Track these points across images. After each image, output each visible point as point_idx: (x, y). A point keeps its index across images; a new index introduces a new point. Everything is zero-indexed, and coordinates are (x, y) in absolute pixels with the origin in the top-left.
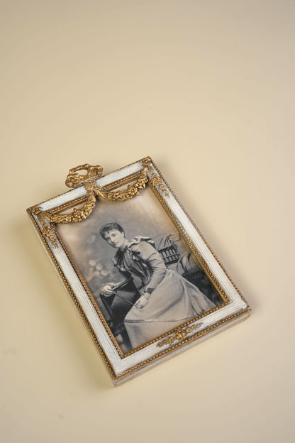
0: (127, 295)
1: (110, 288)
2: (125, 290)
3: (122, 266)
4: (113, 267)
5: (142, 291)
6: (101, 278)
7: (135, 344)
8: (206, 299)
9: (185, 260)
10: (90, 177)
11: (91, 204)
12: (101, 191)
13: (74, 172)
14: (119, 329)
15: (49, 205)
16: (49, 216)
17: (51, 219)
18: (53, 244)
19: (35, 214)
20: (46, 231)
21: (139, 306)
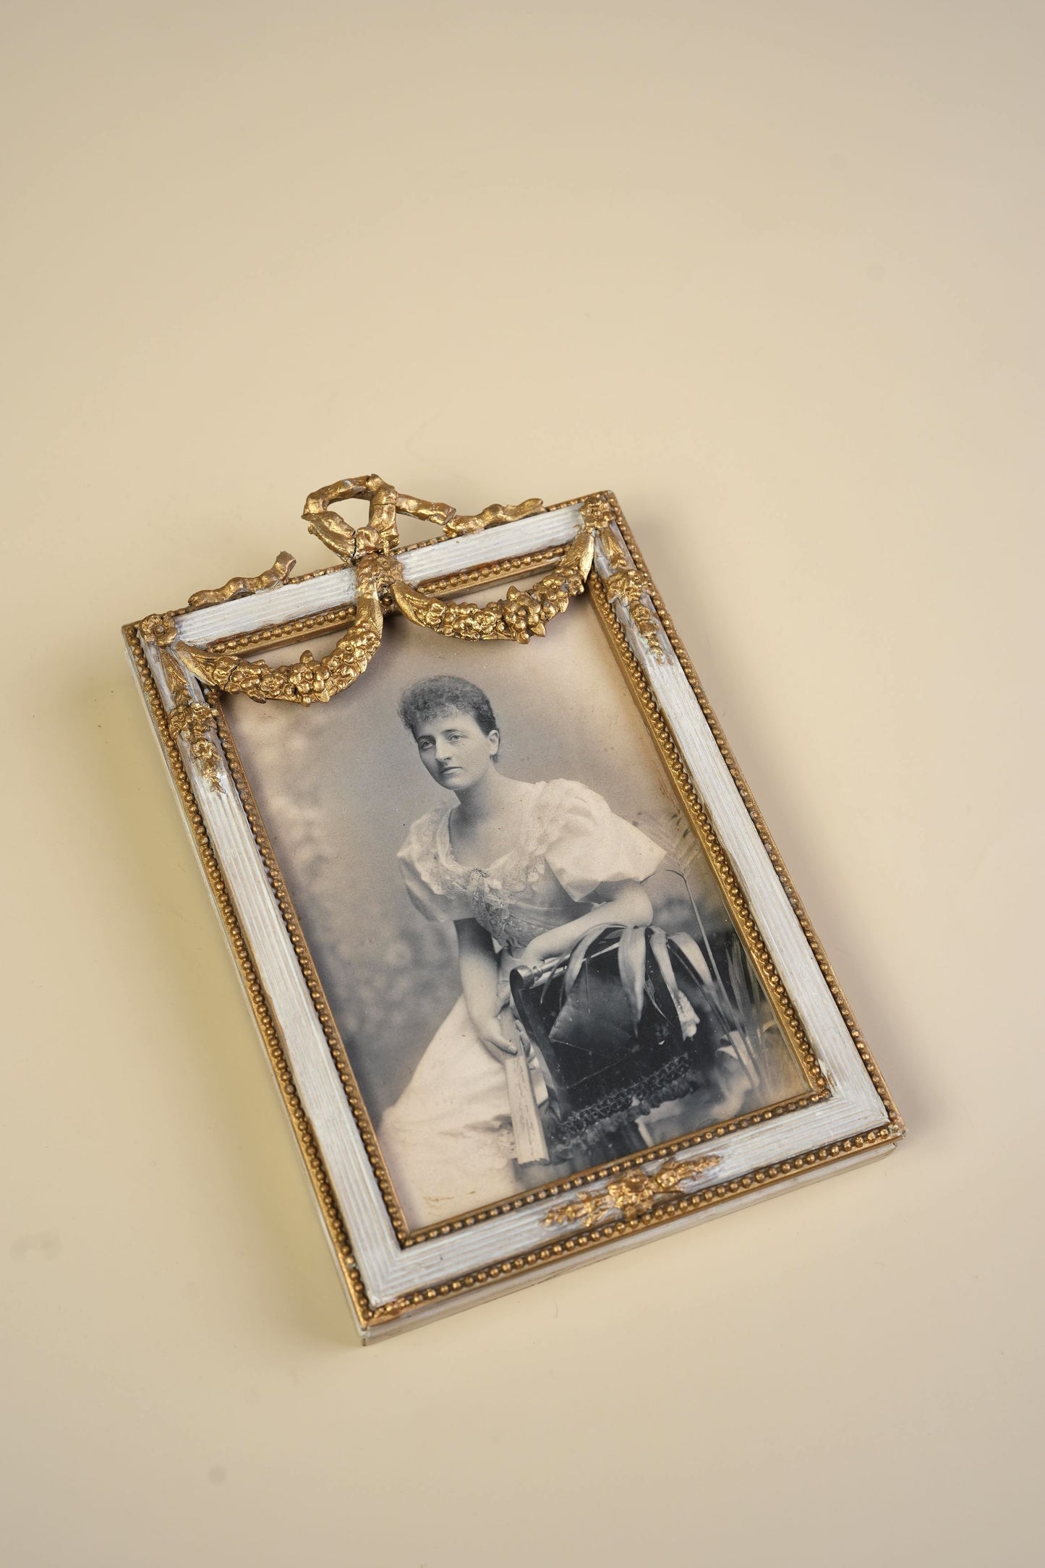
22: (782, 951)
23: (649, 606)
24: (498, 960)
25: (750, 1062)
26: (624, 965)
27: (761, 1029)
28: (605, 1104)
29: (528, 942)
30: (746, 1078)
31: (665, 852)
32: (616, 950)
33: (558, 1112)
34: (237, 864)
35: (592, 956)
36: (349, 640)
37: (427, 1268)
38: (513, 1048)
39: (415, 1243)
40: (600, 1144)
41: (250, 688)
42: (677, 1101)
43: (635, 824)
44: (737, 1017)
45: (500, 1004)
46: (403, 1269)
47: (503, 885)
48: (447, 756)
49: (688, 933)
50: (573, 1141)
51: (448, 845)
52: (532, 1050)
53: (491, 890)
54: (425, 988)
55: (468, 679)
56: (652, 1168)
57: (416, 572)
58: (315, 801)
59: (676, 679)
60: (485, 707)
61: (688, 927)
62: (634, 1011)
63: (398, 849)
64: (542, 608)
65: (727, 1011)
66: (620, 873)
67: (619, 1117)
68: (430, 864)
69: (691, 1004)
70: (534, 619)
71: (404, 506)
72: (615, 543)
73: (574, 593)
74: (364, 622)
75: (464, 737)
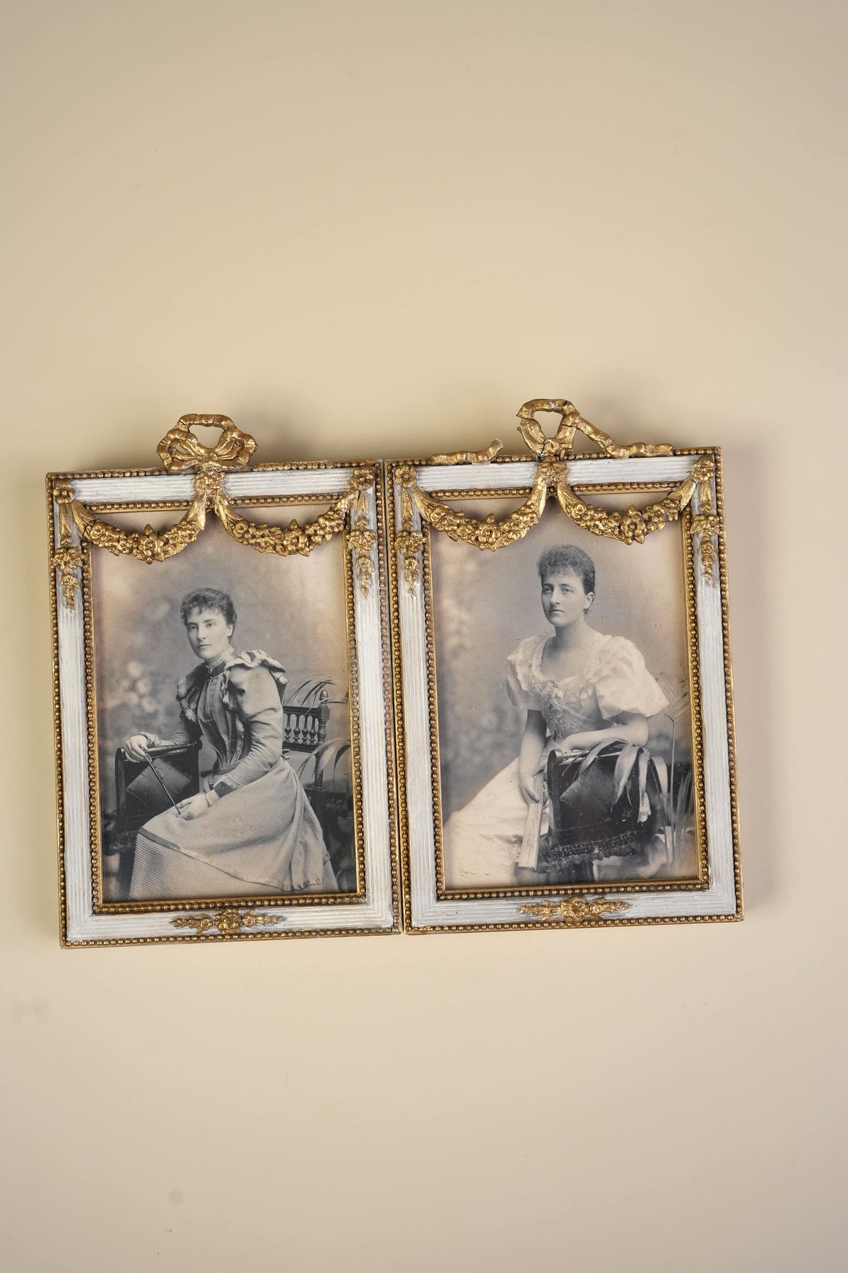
0: (171, 776)
1: (144, 745)
3: (193, 706)
4: (172, 699)
6: (137, 712)
9: (329, 755)
10: (217, 462)
11: (188, 532)
12: (227, 506)
13: (189, 427)
14: (121, 844)
15: (97, 491)
16: (83, 520)
17: (85, 530)
18: (64, 593)
19: (57, 502)
20: (63, 557)
21: (184, 812)
22: (712, 794)
23: (714, 543)
24: (546, 741)
25: (671, 848)
26: (619, 767)
27: (685, 830)
28: (579, 846)
29: (568, 736)
30: (666, 856)
31: (668, 703)
33: (550, 843)
34: (411, 644)
35: (602, 756)
36: (520, 515)
37: (448, 915)
38: (537, 798)
39: (446, 899)
40: (568, 869)
41: (450, 531)
42: (620, 857)
43: (657, 679)
44: (674, 818)
45: (539, 769)
46: (435, 912)
47: (564, 696)
48: (558, 601)
49: (664, 759)
50: (553, 863)
51: (540, 660)
52: (548, 802)
53: (556, 696)
54: (498, 746)
55: (587, 552)
56: (590, 898)
57: (576, 477)
58: (469, 609)
59: (714, 598)
60: (591, 575)
61: (665, 754)
63: (509, 654)
64: (647, 525)
65: (669, 814)
66: (637, 708)
67: (584, 857)
68: (525, 669)
69: (650, 802)
70: (638, 532)
71: (582, 429)
72: (709, 492)
73: (671, 519)
74: (532, 504)
75: (572, 591)
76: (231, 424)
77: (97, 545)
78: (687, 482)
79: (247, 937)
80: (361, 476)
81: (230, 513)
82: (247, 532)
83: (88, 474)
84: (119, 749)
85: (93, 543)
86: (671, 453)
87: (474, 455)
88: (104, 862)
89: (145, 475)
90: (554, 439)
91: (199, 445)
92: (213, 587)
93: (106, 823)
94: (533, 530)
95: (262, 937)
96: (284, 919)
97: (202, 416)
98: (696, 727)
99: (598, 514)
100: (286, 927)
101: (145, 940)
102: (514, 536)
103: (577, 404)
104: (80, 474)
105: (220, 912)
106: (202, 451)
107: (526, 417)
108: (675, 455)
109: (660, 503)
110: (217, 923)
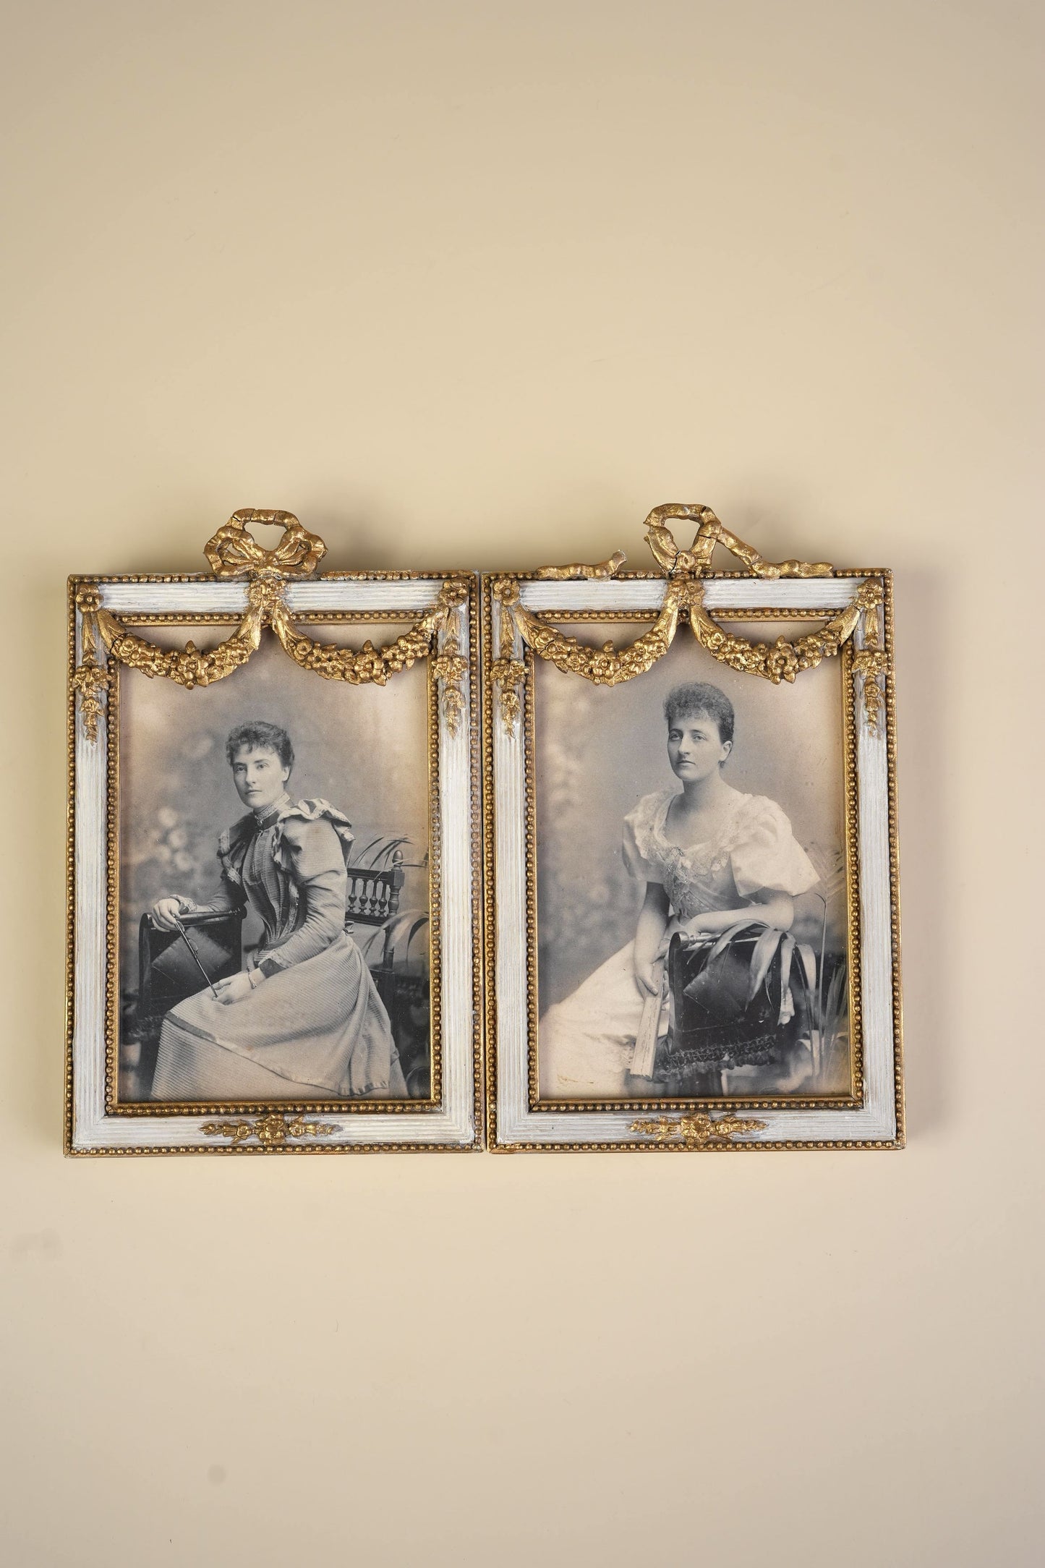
0: (208, 949)
1: (176, 911)
2: (210, 936)
5: (249, 959)
6: (169, 870)
7: (161, 1088)
8: (392, 1062)
9: (401, 930)
10: (277, 567)
11: (239, 651)
12: (287, 622)
13: (244, 524)
14: (143, 1031)
15: (129, 599)
16: (111, 634)
17: (113, 645)
18: (85, 721)
19: (81, 611)
20: (85, 677)
21: (222, 995)
22: (870, 991)
23: (881, 684)
25: (818, 1057)
26: (757, 956)
27: (836, 1036)
28: (705, 1051)
29: (695, 915)
30: (811, 1066)
31: (819, 879)
32: (755, 942)
33: (670, 1046)
34: (506, 796)
35: (737, 941)
36: (644, 644)
37: (541, 1131)
38: (655, 990)
39: (540, 1111)
40: (691, 1079)
41: (558, 660)
42: (756, 1066)
43: (806, 850)
44: (822, 1020)
45: (658, 955)
46: (525, 1126)
47: (692, 866)
48: (688, 751)
49: (812, 947)
50: (673, 1071)
51: (663, 822)
52: (668, 996)
53: (683, 867)
54: (609, 925)
55: (725, 692)
56: (717, 1115)
57: (714, 600)
58: (580, 756)
59: (878, 752)
60: (729, 720)
61: (814, 942)
62: (751, 992)
63: (627, 813)
64: (799, 660)
65: (817, 1015)
66: (780, 885)
67: (711, 1065)
68: (645, 833)
69: (793, 1000)
70: (789, 668)
71: (724, 541)
72: (876, 623)
73: (828, 654)
74: (660, 631)
75: (706, 739)
76: (296, 522)
77: (127, 664)
78: (850, 610)
79: (294, 1150)
80: (451, 590)
81: (291, 630)
82: (311, 653)
83: (119, 578)
84: (145, 915)
85: (121, 662)
86: (831, 575)
87: (591, 569)
88: (121, 1053)
89: (189, 581)
90: (689, 552)
91: (256, 546)
92: (266, 721)
93: (126, 1004)
94: (660, 663)
95: (312, 1150)
96: (340, 1129)
97: (260, 512)
98: (852, 909)
99: (740, 645)
100: (341, 1139)
101: (168, 1149)
102: (637, 669)
103: (718, 511)
104: (110, 578)
105: (262, 1118)
106: (260, 554)
107: (655, 524)
108: (835, 576)
109: (815, 634)
110: (257, 1131)
